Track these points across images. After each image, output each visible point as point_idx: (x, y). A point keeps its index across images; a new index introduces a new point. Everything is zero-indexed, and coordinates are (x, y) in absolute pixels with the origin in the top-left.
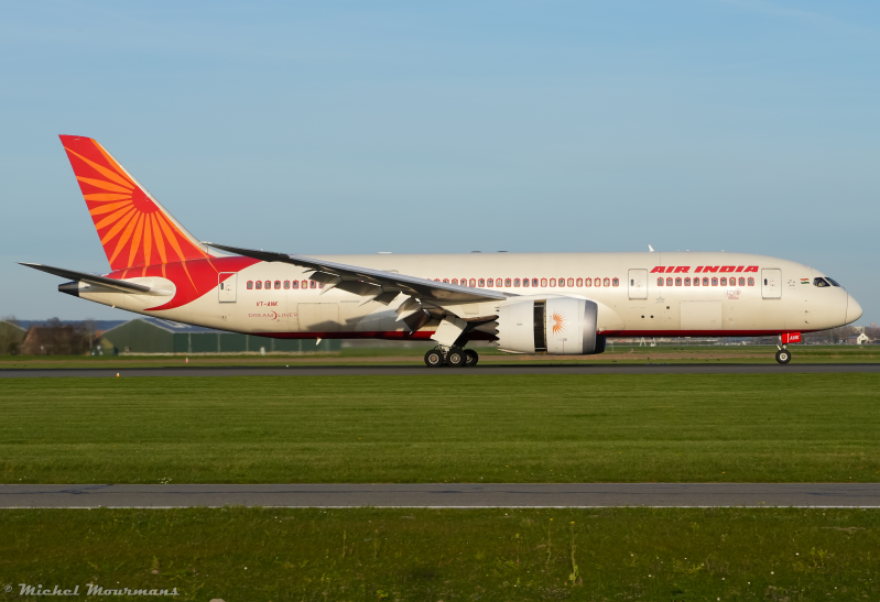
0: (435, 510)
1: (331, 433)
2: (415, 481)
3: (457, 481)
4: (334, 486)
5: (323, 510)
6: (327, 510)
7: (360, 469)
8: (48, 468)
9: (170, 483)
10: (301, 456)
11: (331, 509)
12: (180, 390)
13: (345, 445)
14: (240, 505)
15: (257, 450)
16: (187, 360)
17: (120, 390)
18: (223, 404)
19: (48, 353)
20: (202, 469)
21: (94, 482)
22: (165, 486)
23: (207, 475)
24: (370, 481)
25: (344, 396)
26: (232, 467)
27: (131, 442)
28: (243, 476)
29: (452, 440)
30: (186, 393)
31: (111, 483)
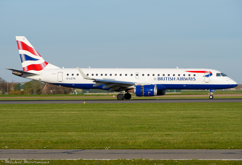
0: (225, 161)
1: (178, 128)
2: (215, 149)
3: (234, 149)
4: (180, 151)
5: (176, 161)
6: (178, 161)
7: (191, 143)
8: (57, 143)
9: (109, 149)
10: (165, 138)
11: (180, 161)
12: (111, 109)
13: (184, 133)
14: (140, 158)
15: (146, 135)
16: (114, 96)
17: (85, 109)
18: (130, 115)
19: (54, 93)
20: (122, 143)
21: (77, 149)
22: (107, 150)
23: (125, 146)
24: (196, 149)
25: (183, 112)
26: (135, 142)
27: (91, 132)
28: (140, 146)
29: (231, 131)
30: (114, 110)
31: (84, 149)
